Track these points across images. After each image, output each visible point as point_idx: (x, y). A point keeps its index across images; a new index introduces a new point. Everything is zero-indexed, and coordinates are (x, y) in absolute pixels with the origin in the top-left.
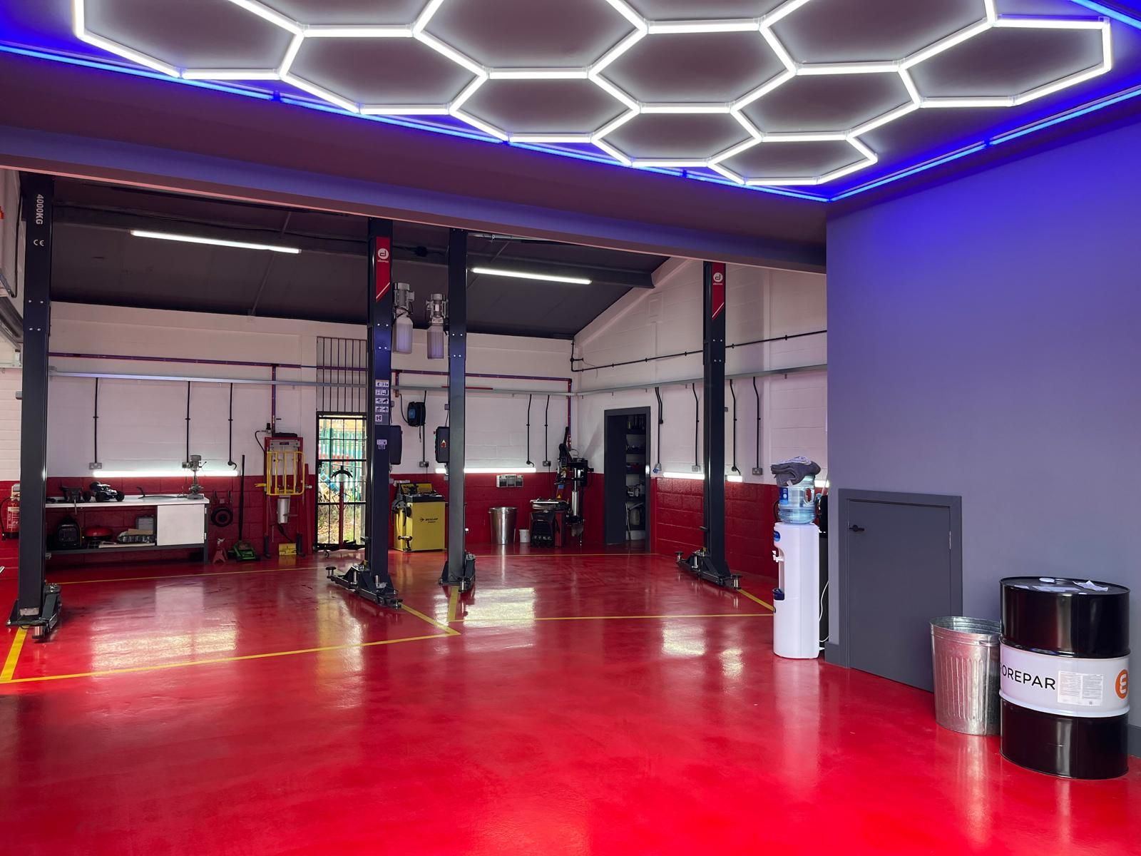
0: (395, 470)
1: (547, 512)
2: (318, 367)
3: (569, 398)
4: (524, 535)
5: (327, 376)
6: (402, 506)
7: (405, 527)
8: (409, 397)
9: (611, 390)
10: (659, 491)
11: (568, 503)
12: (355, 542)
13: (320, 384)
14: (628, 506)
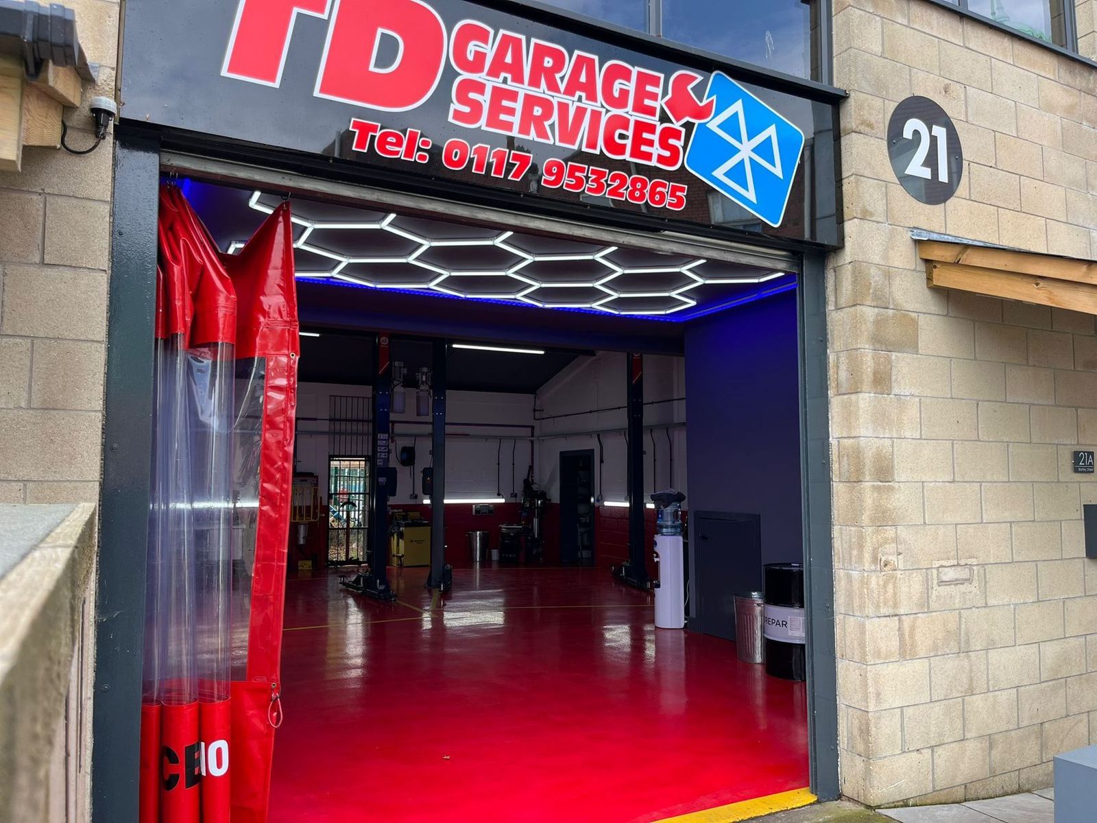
0: (392, 501)
1: (512, 534)
2: (330, 420)
3: (532, 442)
4: (495, 554)
5: (338, 427)
6: (396, 530)
7: (398, 547)
8: (402, 443)
9: (565, 435)
10: (602, 517)
11: (530, 527)
12: (358, 559)
13: (332, 433)
14: (581, 530)
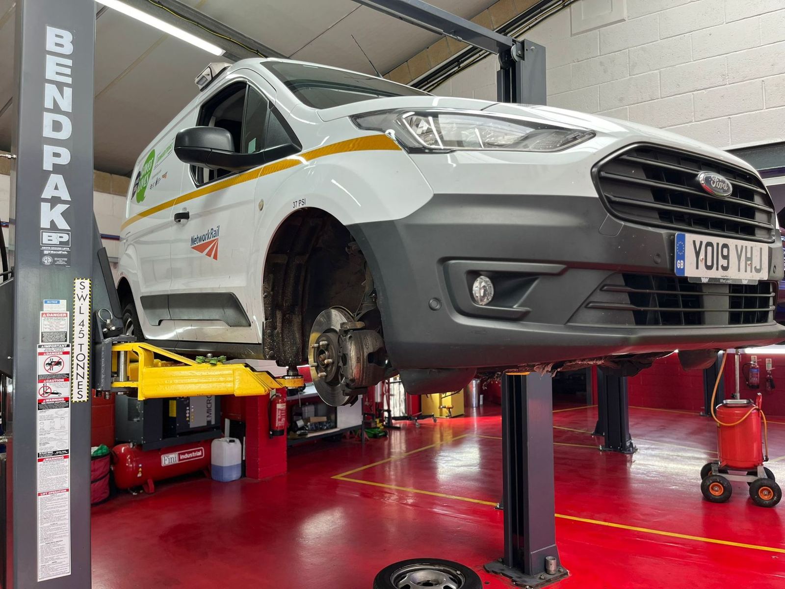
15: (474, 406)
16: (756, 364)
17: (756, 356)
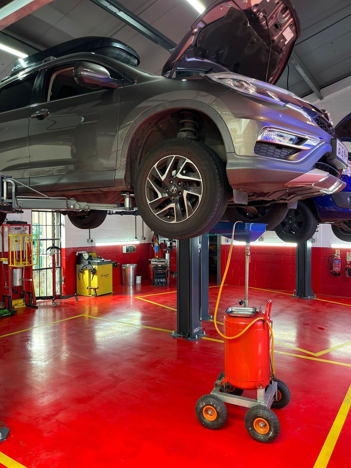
1: (160, 266)
4: (138, 279)
6: (89, 268)
7: (92, 281)
15: (131, 285)
16: (339, 256)
17: (339, 250)
